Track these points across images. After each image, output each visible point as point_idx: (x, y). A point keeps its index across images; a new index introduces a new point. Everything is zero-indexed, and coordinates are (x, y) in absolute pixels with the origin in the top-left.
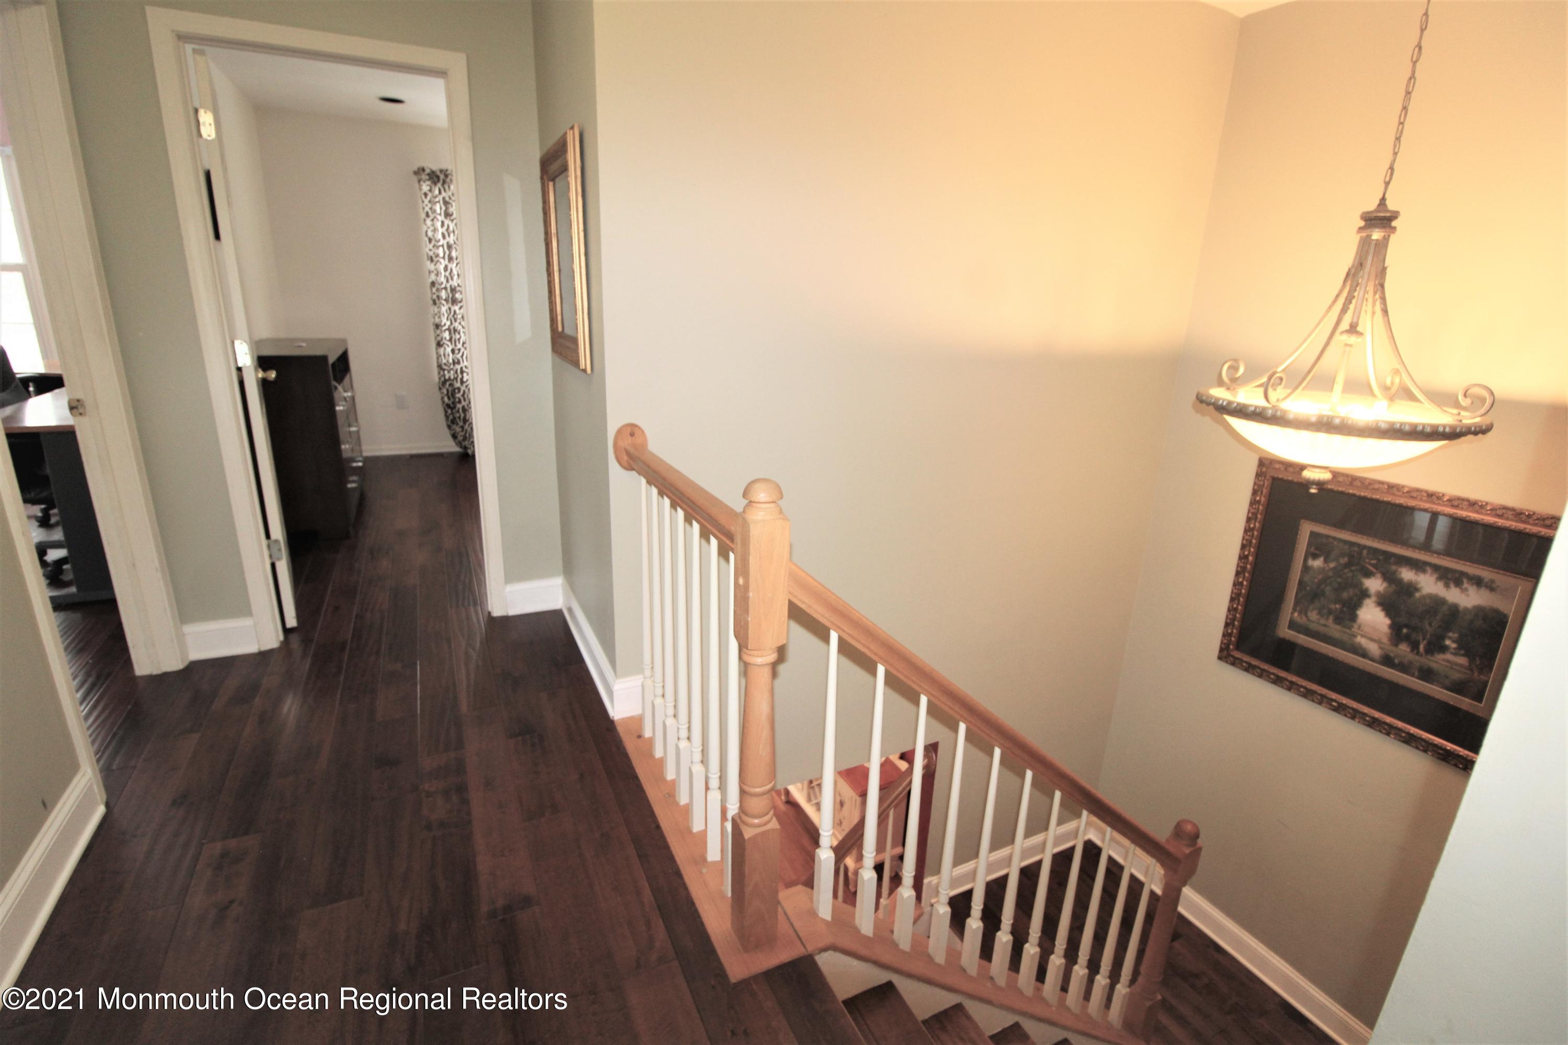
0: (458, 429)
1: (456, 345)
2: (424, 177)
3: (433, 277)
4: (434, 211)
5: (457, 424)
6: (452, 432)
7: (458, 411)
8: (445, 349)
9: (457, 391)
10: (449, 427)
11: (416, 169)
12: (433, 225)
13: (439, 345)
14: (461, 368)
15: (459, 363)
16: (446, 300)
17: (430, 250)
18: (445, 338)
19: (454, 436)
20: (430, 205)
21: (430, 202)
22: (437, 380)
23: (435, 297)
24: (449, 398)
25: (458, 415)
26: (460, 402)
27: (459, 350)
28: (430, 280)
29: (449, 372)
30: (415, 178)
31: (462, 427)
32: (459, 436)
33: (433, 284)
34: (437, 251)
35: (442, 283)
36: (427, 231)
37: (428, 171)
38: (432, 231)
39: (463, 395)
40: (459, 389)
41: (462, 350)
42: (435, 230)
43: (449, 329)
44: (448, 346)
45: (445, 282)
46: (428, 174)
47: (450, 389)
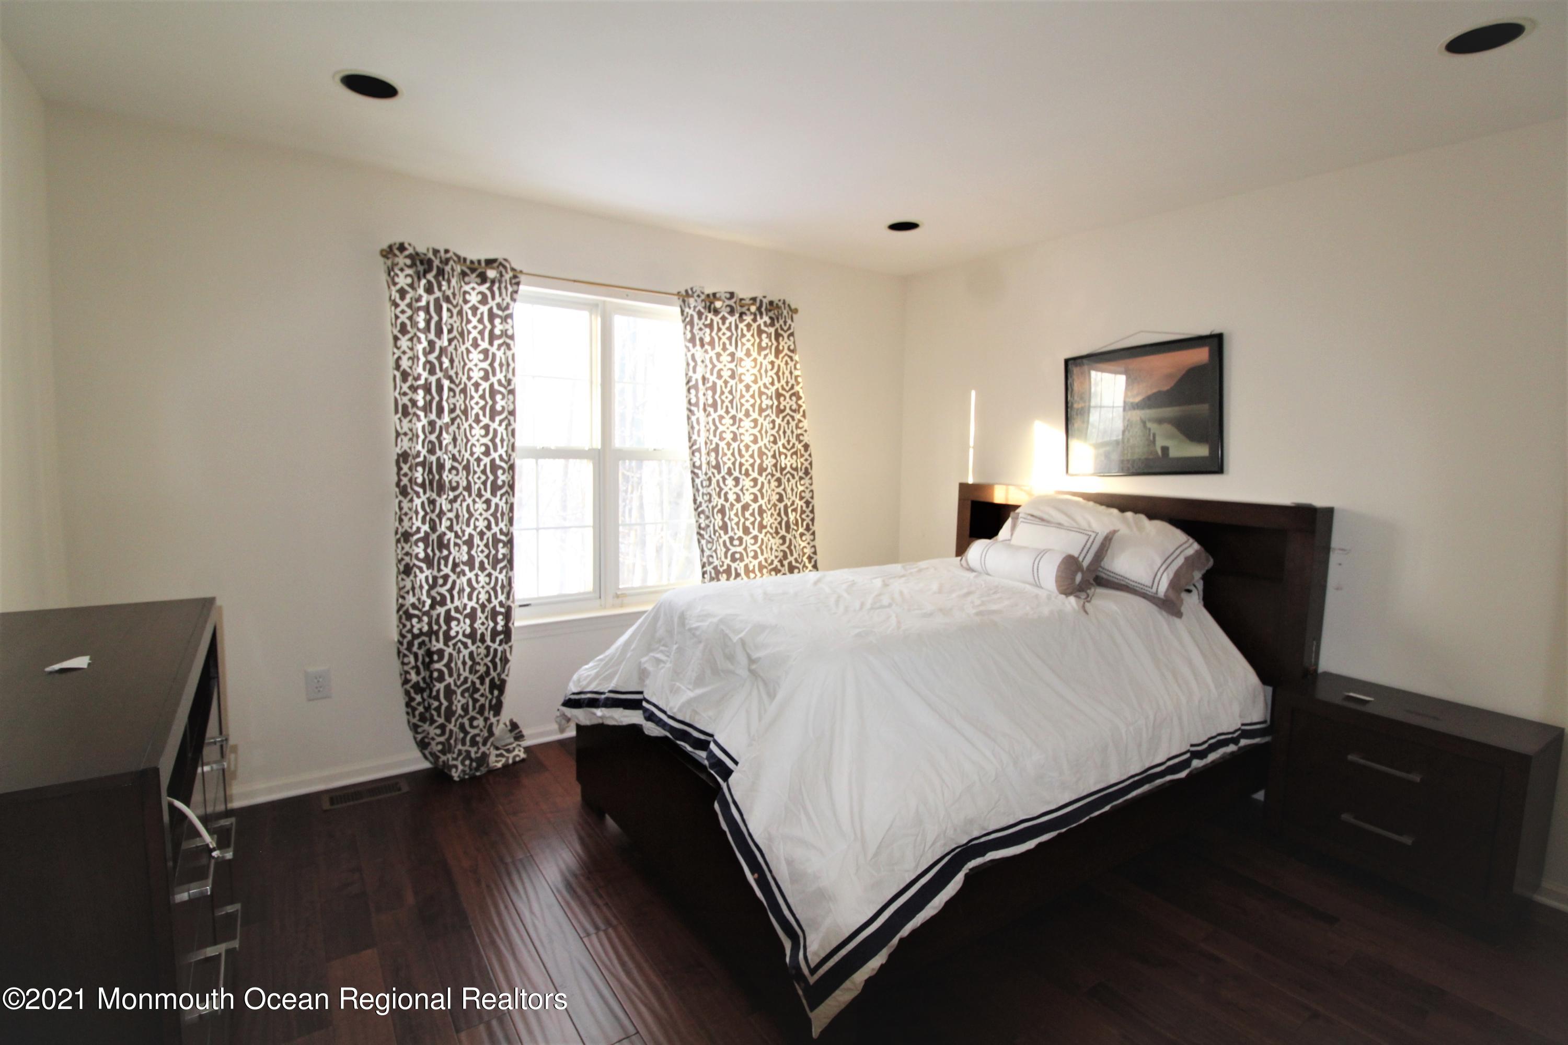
0: (433, 731)
1: (439, 570)
2: (402, 260)
3: (405, 444)
4: (414, 324)
5: (432, 721)
6: (419, 737)
7: (437, 698)
8: (416, 576)
9: (436, 657)
10: (415, 728)
11: (385, 246)
12: (412, 349)
13: (407, 570)
14: (448, 612)
15: (443, 603)
16: (423, 485)
17: (405, 394)
18: (417, 555)
19: (423, 745)
20: (409, 313)
21: (410, 306)
22: (396, 637)
23: (405, 481)
24: (418, 673)
25: (436, 704)
26: (441, 678)
27: (446, 577)
28: (398, 450)
29: (420, 620)
30: (381, 264)
31: (442, 727)
32: (433, 743)
33: (404, 457)
34: (415, 397)
35: (419, 453)
36: (399, 358)
37: (410, 251)
38: (410, 358)
39: (447, 665)
40: (441, 653)
41: (453, 577)
42: (414, 359)
43: (425, 539)
44: (422, 571)
45: (424, 452)
46: (410, 256)
47: (421, 653)
